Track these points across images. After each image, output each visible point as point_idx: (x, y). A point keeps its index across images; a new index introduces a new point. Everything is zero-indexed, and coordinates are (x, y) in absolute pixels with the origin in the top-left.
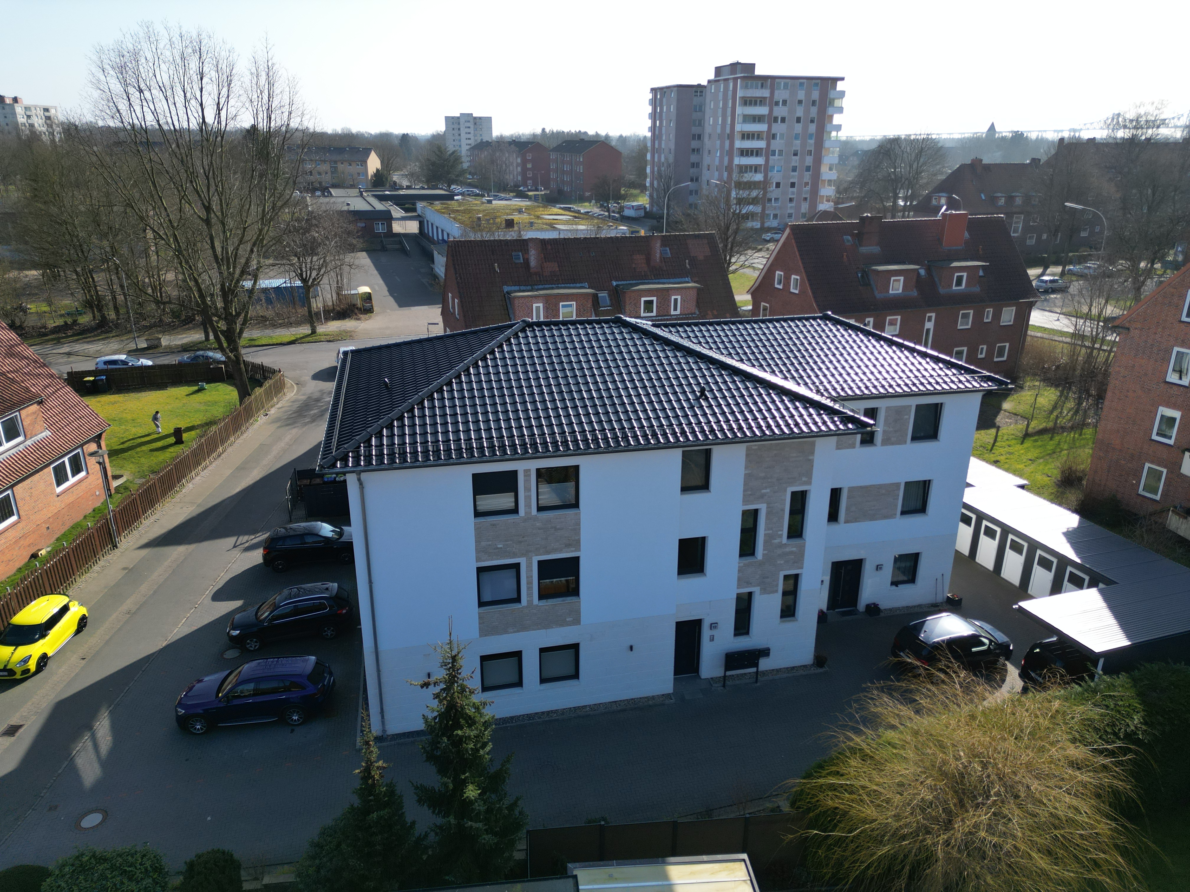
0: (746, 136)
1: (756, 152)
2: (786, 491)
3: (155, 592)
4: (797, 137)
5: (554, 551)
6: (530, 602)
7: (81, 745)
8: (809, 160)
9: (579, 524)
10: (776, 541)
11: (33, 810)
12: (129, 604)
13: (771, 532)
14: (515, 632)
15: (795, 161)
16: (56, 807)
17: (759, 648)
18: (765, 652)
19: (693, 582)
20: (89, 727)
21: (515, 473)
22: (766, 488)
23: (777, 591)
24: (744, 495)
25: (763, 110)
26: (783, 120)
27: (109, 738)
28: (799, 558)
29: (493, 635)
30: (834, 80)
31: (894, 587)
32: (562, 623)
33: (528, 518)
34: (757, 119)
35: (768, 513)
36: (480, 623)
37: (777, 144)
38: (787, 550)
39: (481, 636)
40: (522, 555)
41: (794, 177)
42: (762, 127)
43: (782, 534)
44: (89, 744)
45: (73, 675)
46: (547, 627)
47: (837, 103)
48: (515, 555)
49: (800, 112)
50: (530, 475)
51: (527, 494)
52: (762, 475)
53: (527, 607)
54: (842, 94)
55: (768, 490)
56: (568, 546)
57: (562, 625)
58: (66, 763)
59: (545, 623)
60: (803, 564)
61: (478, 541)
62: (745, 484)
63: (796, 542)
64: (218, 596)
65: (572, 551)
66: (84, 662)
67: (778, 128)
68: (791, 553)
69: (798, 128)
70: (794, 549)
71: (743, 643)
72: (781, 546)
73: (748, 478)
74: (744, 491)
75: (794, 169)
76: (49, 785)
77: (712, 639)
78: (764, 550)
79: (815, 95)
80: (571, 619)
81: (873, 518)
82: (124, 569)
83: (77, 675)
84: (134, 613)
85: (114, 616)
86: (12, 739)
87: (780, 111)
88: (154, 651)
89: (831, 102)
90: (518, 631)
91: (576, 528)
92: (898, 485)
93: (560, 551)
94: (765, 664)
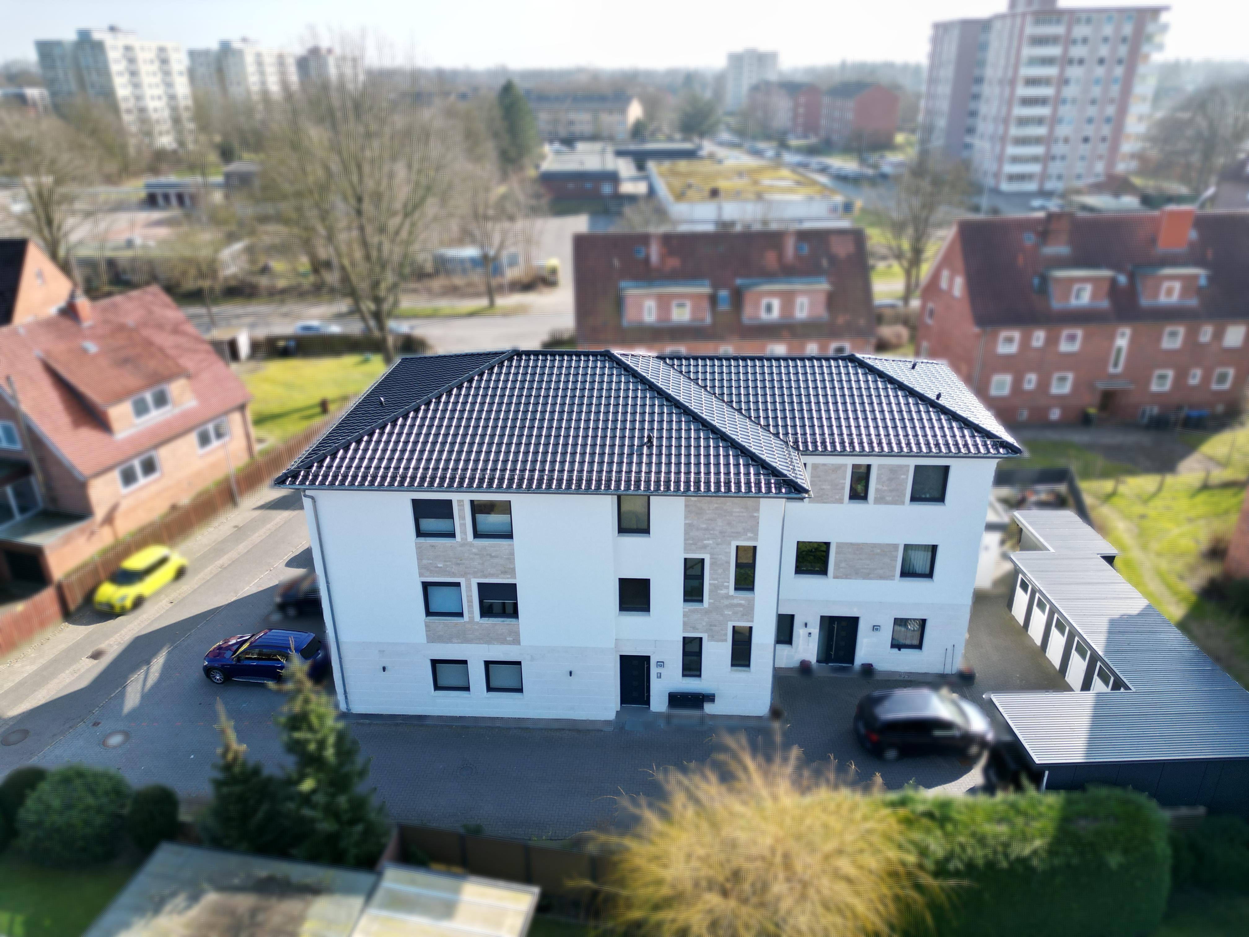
0: (1032, 82)
1: (1041, 101)
2: (730, 544)
3: (248, 551)
4: (1097, 82)
5: (492, 575)
6: (472, 618)
7: (136, 676)
8: (1111, 110)
9: (513, 554)
10: (722, 592)
11: (84, 722)
12: (224, 560)
13: (716, 582)
14: (458, 643)
15: (1092, 111)
16: (99, 723)
17: (704, 692)
18: (711, 698)
19: (634, 619)
20: (148, 662)
21: (449, 502)
22: (708, 539)
23: (726, 640)
24: (685, 544)
25: (1054, 51)
26: (1081, 62)
27: (157, 675)
28: (749, 610)
29: (439, 642)
30: (1155, 12)
31: (895, 651)
32: (502, 641)
33: (464, 544)
34: (1047, 61)
35: (712, 564)
36: (426, 631)
37: (1069, 92)
38: (735, 601)
39: (428, 642)
40: (462, 576)
41: (1089, 130)
42: (1052, 71)
43: (728, 586)
44: (142, 677)
45: (159, 615)
46: (489, 642)
47: (1157, 39)
48: (454, 575)
49: (1104, 51)
50: (463, 505)
51: (462, 522)
52: (704, 526)
53: (468, 623)
54: (1165, 28)
55: (711, 542)
56: (504, 572)
57: (502, 643)
58: (120, 689)
59: (488, 639)
60: (753, 617)
61: (420, 559)
62: (686, 533)
63: (744, 595)
64: (291, 563)
65: (508, 578)
66: (170, 605)
67: (1073, 72)
68: (740, 605)
69: (1100, 71)
70: (743, 602)
71: (691, 685)
72: (727, 597)
73: (689, 527)
74: (685, 540)
75: (1090, 121)
76: (102, 705)
77: (659, 676)
78: (710, 599)
79: (1128, 29)
80: (511, 639)
81: (867, 576)
82: (236, 527)
83: (161, 616)
84: (225, 568)
85: (209, 569)
86: (96, 661)
87: (1077, 51)
88: (223, 604)
89: (1149, 38)
90: (462, 643)
91: (511, 557)
92: (896, 546)
93: (497, 576)
94: (708, 708)
